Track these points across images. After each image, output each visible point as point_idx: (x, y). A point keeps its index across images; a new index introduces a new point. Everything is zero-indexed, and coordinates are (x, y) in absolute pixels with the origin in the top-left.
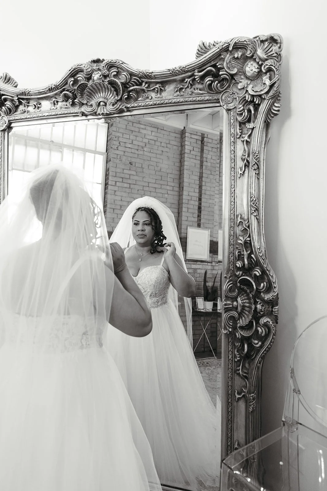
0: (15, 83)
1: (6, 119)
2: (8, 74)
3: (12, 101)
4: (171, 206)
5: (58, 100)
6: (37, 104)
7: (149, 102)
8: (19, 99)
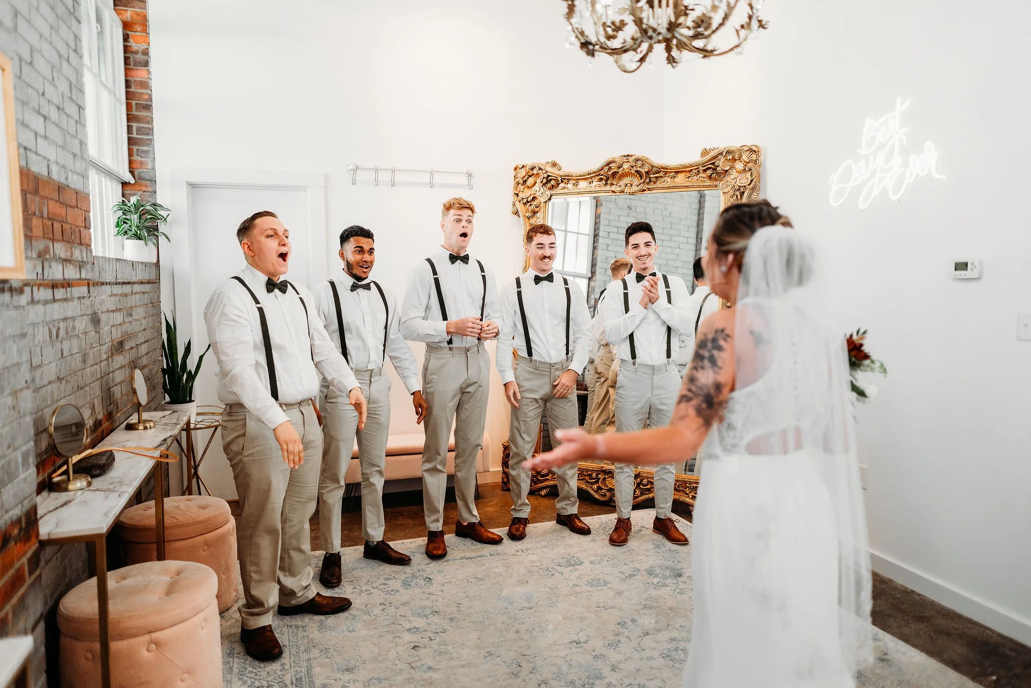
0: (560, 167)
1: (548, 193)
2: (555, 161)
3: (556, 180)
4: (684, 265)
5: (594, 181)
6: (575, 183)
7: (664, 184)
8: (562, 179)
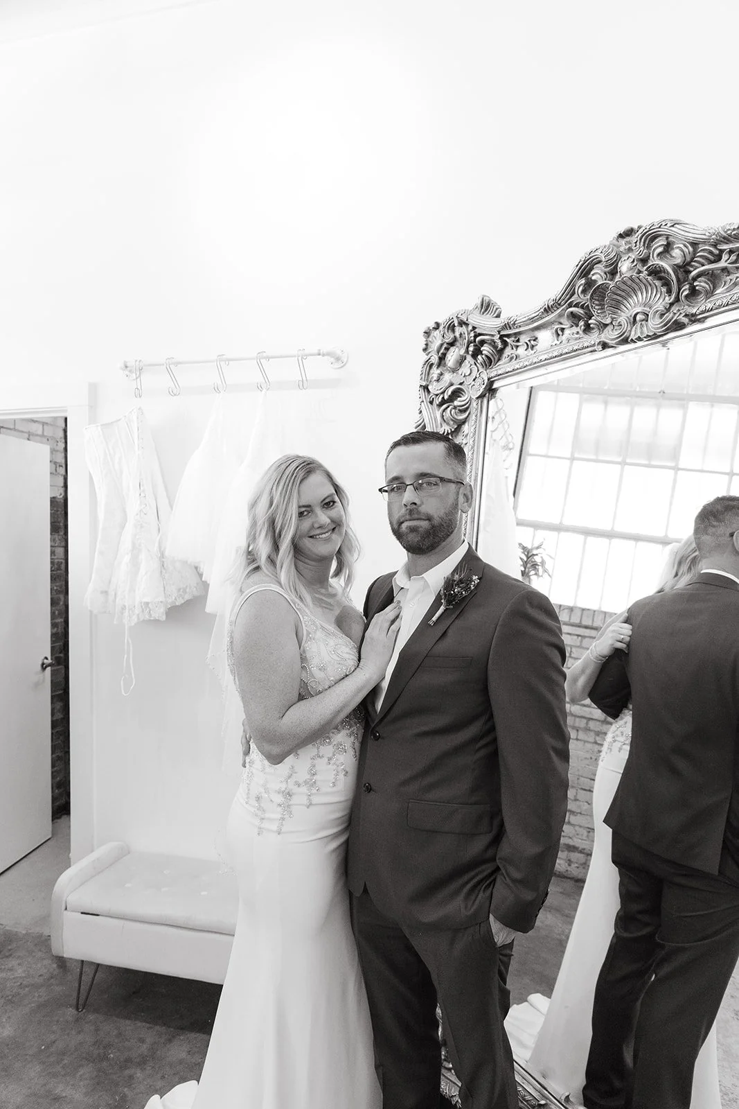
0: (497, 309)
1: (486, 376)
2: (486, 296)
3: (493, 344)
5: (563, 326)
6: (529, 341)
8: (501, 337)
